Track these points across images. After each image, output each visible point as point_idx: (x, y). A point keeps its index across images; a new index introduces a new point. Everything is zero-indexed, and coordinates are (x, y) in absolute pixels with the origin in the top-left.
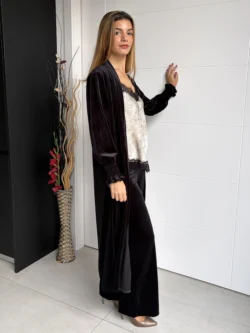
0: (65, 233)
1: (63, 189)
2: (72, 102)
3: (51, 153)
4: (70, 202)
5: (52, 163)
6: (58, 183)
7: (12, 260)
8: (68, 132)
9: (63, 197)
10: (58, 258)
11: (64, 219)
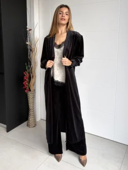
0: (31, 113)
1: (30, 91)
2: (34, 49)
3: (24, 73)
4: (34, 97)
5: (25, 78)
6: (28, 88)
7: (5, 126)
8: (32, 63)
9: (30, 95)
10: (28, 125)
11: (31, 105)
